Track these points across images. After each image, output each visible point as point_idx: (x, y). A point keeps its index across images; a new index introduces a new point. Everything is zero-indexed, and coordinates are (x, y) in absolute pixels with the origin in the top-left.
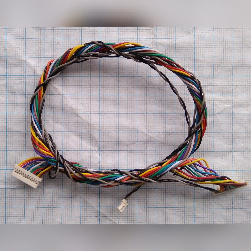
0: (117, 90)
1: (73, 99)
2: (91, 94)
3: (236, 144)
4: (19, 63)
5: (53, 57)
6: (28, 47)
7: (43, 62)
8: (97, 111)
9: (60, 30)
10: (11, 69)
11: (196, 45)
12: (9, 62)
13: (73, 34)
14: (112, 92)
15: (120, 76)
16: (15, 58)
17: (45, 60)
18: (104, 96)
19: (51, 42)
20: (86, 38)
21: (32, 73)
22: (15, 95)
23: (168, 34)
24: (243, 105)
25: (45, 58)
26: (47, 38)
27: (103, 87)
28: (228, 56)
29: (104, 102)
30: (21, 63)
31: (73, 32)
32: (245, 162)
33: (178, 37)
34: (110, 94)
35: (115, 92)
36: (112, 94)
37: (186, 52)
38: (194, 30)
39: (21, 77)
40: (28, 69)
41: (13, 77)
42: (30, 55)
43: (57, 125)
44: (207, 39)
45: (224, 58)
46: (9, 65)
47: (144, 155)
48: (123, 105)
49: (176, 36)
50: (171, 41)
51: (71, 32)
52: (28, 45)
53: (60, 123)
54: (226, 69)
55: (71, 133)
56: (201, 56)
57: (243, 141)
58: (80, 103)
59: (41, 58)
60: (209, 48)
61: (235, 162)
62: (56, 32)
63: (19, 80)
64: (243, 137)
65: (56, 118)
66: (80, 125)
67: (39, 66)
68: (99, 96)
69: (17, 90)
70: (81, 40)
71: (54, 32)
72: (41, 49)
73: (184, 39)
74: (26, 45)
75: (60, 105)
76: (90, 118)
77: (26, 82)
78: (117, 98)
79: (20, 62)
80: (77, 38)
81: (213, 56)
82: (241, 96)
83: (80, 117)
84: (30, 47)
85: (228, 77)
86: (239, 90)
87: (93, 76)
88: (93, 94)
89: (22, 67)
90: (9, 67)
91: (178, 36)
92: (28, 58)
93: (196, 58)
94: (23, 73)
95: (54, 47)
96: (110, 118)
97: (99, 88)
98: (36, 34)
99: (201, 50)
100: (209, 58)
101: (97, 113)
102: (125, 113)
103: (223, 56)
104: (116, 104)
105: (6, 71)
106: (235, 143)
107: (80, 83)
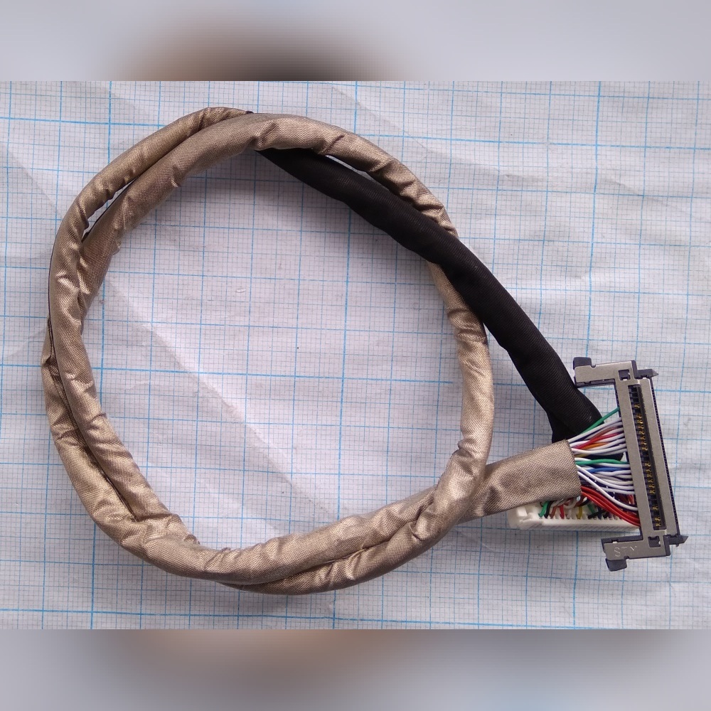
0: (387, 415)
1: (271, 436)
2: (319, 423)
3: (681, 563)
4: (135, 339)
5: (223, 323)
6: (161, 296)
7: (198, 336)
8: (332, 466)
9: (245, 255)
10: (115, 352)
11: (592, 309)
12: (110, 333)
13: (278, 266)
14: (372, 420)
15: (396, 380)
16: (125, 324)
17: (203, 331)
18: (353, 429)
19: (219, 284)
20: (311, 278)
21: (168, 364)
22: (123, 420)
23: (524, 276)
24: (703, 467)
25: (203, 327)
26: (210, 274)
27: (349, 405)
28: (673, 340)
29: (352, 443)
30: (139, 338)
31: (278, 262)
32: (700, 609)
33: (548, 287)
34: (367, 425)
35: (382, 420)
36: (372, 425)
37: (566, 326)
38: (590, 270)
39: (138, 373)
40: (158, 354)
41: (120, 372)
42: (164, 316)
43: (226, 501)
44: (622, 295)
45: (663, 345)
46: (110, 342)
47: (447, 585)
48: (399, 454)
49: (543, 283)
50: (529, 296)
51: (274, 262)
52: (161, 291)
53: (236, 496)
54: (666, 374)
55: (263, 521)
56: (605, 338)
57: (697, 556)
58: (290, 446)
59: (193, 326)
60: (626, 319)
61: (677, 609)
62: (235, 260)
63: (133, 382)
64: (698, 546)
65: (227, 481)
66: (288, 504)
67: (188, 346)
68: (339, 427)
69: (127, 406)
70: (297, 282)
71: (230, 260)
72: (194, 302)
73: (564, 293)
74: (156, 291)
75: (237, 449)
76: (313, 486)
77: (152, 387)
78: (386, 435)
79: (139, 334)
80: (288, 277)
81: (635, 339)
82: (699, 442)
83: (287, 481)
84: (166, 296)
85: (669, 393)
86: (695, 428)
87: (326, 378)
88: (324, 423)
89: (143, 349)
90: (110, 347)
91: (548, 283)
92: (160, 325)
93: (591, 343)
94: (144, 363)
95: (229, 299)
96: (365, 487)
97: (339, 409)
98: (181, 262)
99: (606, 323)
100: (625, 344)
101: (332, 472)
102: (404, 474)
103: (659, 340)
104: (382, 451)
105: (100, 356)
106: (678, 561)
107: (292, 393)
